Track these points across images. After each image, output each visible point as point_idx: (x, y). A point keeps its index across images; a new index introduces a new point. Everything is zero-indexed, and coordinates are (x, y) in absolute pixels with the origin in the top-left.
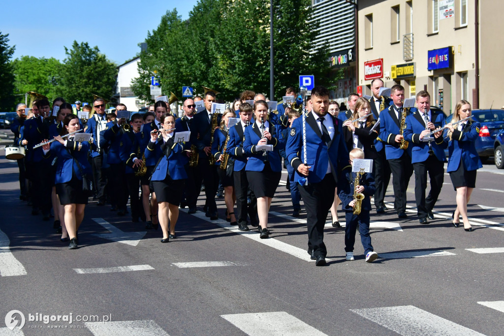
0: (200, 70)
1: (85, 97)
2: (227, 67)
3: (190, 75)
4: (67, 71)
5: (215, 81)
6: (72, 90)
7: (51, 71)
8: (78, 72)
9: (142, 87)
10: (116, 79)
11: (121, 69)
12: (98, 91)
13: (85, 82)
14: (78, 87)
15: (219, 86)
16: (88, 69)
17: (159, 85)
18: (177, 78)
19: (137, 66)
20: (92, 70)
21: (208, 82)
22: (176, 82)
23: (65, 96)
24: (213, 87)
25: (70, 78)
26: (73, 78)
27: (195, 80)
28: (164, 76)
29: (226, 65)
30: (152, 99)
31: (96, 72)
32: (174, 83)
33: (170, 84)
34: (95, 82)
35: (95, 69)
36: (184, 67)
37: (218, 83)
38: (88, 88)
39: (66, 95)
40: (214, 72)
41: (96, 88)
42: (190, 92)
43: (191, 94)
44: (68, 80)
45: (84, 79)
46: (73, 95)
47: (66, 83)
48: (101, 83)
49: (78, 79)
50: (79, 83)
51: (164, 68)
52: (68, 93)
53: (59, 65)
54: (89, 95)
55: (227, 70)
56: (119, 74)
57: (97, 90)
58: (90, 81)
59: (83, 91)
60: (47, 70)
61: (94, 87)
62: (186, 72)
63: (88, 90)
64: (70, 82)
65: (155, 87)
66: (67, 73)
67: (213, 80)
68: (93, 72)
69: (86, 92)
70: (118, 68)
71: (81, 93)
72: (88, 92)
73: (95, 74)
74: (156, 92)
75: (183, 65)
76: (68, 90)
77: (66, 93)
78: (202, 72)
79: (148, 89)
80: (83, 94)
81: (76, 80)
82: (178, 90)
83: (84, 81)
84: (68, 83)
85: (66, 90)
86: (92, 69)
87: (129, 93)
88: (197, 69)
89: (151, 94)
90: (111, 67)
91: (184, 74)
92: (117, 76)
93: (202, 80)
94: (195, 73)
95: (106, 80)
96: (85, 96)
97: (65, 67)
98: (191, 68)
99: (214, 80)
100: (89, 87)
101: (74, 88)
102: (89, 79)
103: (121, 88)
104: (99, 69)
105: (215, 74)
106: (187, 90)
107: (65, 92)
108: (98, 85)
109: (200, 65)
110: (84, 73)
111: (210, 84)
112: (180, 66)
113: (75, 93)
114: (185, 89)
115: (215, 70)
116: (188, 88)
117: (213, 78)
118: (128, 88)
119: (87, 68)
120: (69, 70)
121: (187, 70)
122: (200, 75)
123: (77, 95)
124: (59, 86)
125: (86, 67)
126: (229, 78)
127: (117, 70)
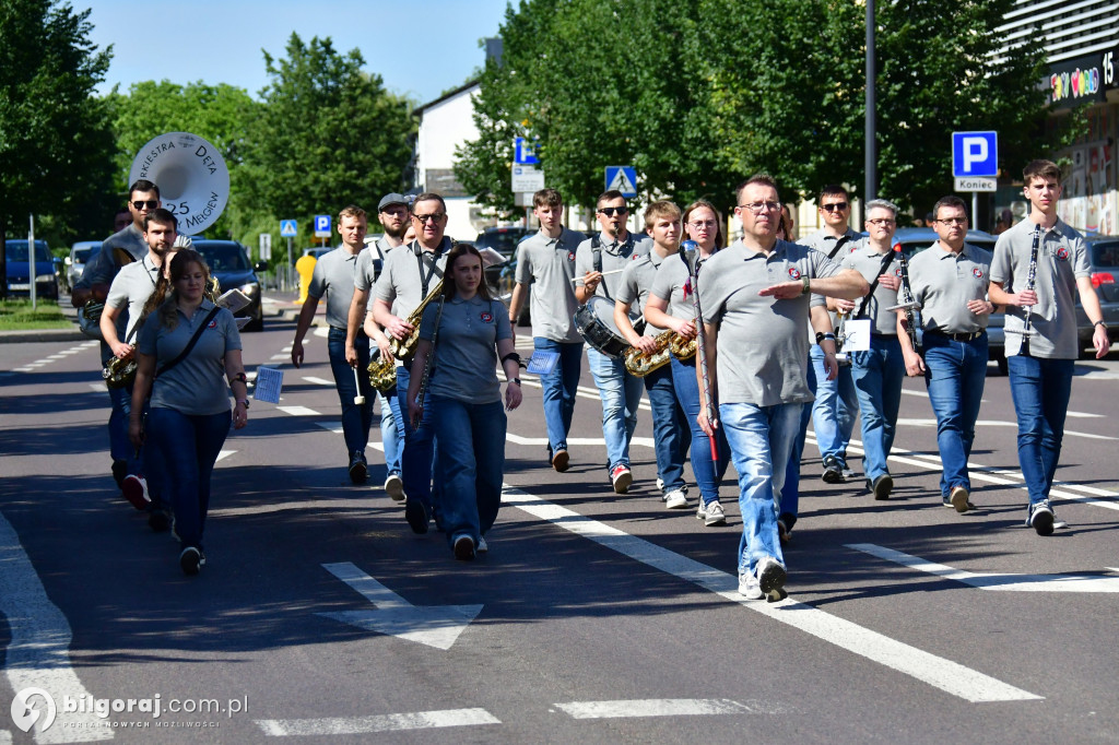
0: (657, 117)
1: (322, 200)
2: (737, 107)
3: (629, 132)
4: (270, 123)
5: (702, 151)
6: (285, 179)
7: (224, 123)
8: (301, 124)
9: (487, 169)
10: (413, 147)
11: (428, 116)
12: (359, 182)
13: (321, 154)
14: (300, 169)
15: (715, 164)
16: (331, 117)
17: (536, 162)
18: (590, 143)
19: (472, 106)
20: (342, 120)
21: (682, 152)
22: (585, 152)
23: (263, 196)
24: (695, 166)
25: (278, 143)
26: (286, 143)
27: (643, 146)
28: (551, 137)
29: (733, 102)
30: (517, 203)
31: (354, 126)
32: (580, 156)
33: (568, 158)
34: (353, 154)
35: (350, 116)
36: (611, 109)
37: (710, 155)
38: (330, 173)
39: (268, 193)
40: (699, 123)
41: (355, 172)
42: (628, 184)
43: (632, 190)
44: (274, 149)
45: (319, 145)
46: (287, 192)
47: (268, 159)
48: (368, 157)
49: (303, 145)
50: (304, 158)
51: (549, 112)
52: (272, 189)
53: (248, 108)
54: (334, 192)
55: (737, 119)
56: (423, 132)
57: (357, 177)
58: (338, 152)
59: (316, 181)
60: (215, 120)
61: (349, 168)
62: (616, 122)
63: (329, 178)
64: (279, 153)
65: (525, 169)
66: (271, 130)
67: (695, 146)
68: (345, 124)
69: (326, 183)
70: (419, 113)
71: (311, 188)
72: (332, 184)
73: (353, 132)
74: (528, 182)
75: (606, 104)
76: (271, 178)
77: (266, 188)
78: (666, 126)
79: (505, 174)
80: (316, 190)
81: (297, 148)
82: (592, 177)
83: (319, 151)
84: (271, 156)
85: (266, 178)
86: (342, 115)
87: (451, 187)
88: (649, 115)
89: (515, 188)
90: (399, 111)
91: (611, 129)
92: (416, 136)
93: (663, 147)
94: (641, 126)
95: (381, 149)
96: (323, 196)
97: (265, 110)
98: (631, 111)
99: (698, 148)
100: (334, 170)
101: (292, 173)
102: (336, 146)
103: (427, 171)
104: (364, 117)
105: (701, 130)
106: (618, 176)
107: (266, 183)
108: (360, 162)
109: (657, 104)
110: (321, 129)
111: (687, 158)
112: (596, 108)
113: (295, 188)
114: (612, 174)
115: (702, 118)
116: (621, 172)
117: (695, 142)
118: (446, 172)
119: (327, 114)
120: (276, 118)
121: (618, 117)
122: (656, 131)
123: (299, 192)
124: (244, 166)
125: (326, 109)
126: (743, 142)
127: (416, 118)
